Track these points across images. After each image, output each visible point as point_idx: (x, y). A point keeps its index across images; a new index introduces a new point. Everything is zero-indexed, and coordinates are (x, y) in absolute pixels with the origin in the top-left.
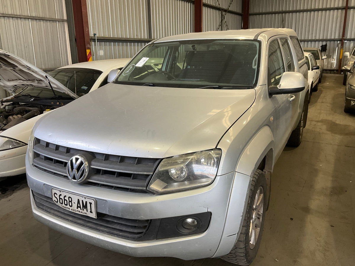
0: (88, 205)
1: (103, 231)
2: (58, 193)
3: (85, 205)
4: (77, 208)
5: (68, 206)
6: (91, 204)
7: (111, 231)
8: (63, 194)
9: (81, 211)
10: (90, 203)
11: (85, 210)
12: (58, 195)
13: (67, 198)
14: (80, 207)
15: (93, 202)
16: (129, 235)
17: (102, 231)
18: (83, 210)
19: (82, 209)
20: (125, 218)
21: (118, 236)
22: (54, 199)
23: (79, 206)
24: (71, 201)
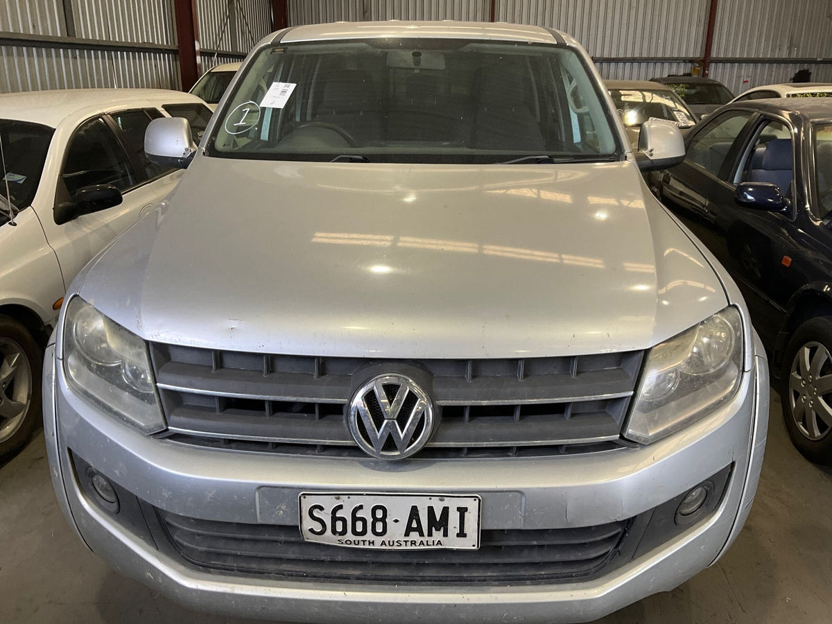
0: (454, 518)
1: (484, 580)
2: (329, 503)
3: (438, 519)
4: (407, 534)
5: (369, 536)
6: (462, 511)
7: (509, 573)
8: (349, 504)
9: (422, 539)
10: (459, 509)
11: (438, 535)
12: (328, 510)
13: (366, 514)
14: (419, 529)
15: (472, 505)
16: (570, 570)
17: (479, 581)
18: (430, 534)
19: (425, 532)
20: (577, 527)
21: (536, 581)
22: (308, 524)
23: (414, 525)
24: (383, 520)
